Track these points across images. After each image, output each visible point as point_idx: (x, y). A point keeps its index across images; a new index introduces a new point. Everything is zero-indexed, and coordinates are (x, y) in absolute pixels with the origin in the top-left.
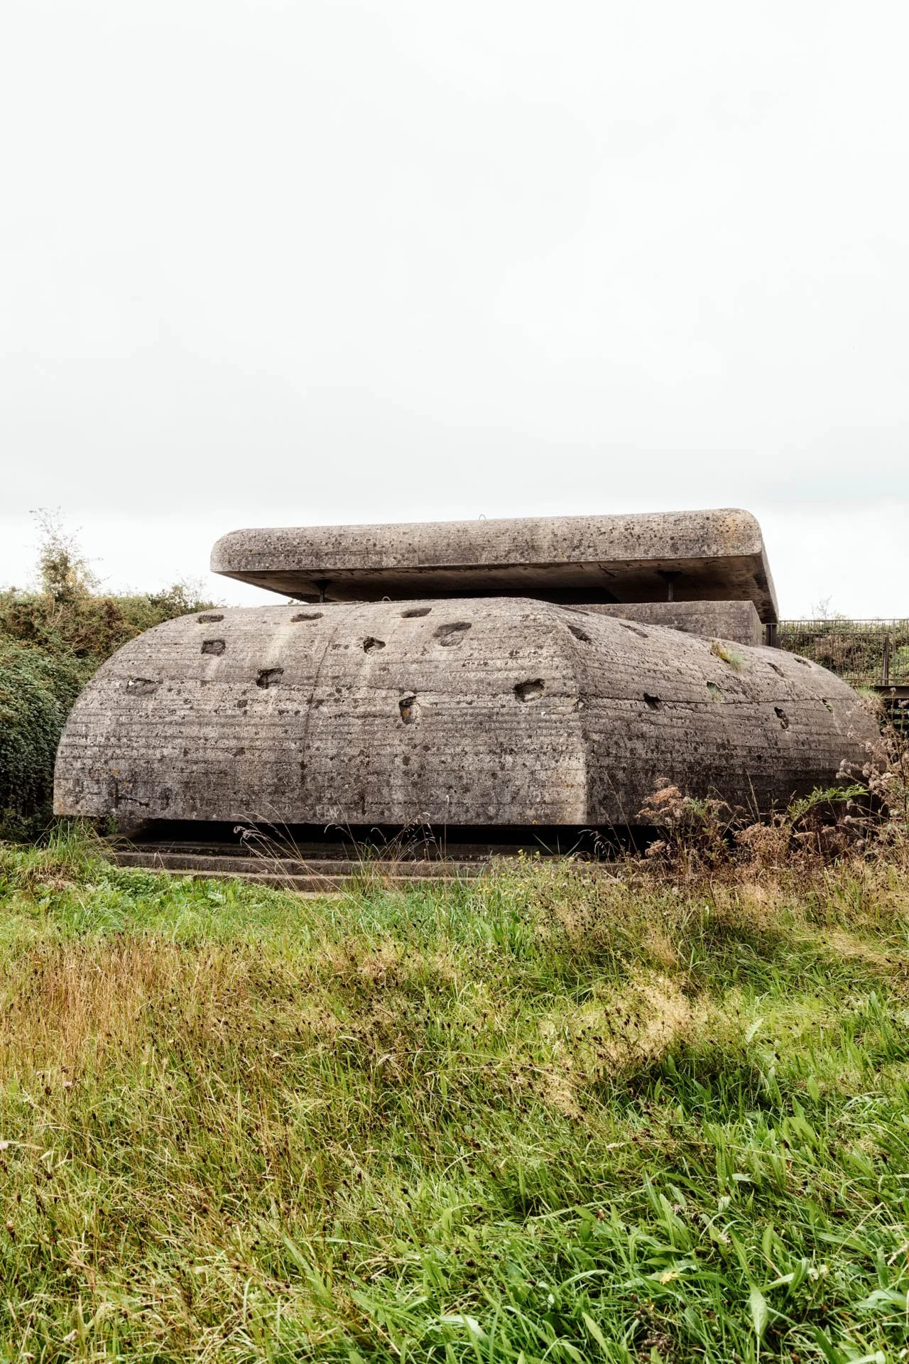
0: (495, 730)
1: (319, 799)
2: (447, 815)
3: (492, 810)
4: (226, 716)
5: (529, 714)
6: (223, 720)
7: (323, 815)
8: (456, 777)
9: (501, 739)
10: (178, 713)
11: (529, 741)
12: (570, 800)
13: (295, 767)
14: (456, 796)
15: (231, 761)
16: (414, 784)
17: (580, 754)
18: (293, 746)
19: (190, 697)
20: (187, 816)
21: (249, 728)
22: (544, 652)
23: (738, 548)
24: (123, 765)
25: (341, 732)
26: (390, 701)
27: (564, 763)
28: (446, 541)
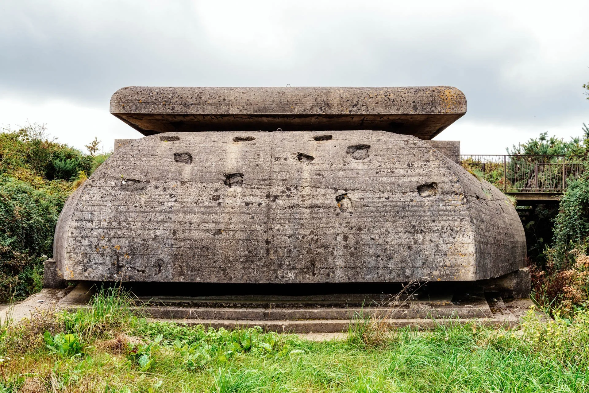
0: (408, 217)
1: (280, 266)
2: (376, 276)
3: (408, 272)
4: (205, 207)
5: (431, 206)
6: (202, 210)
7: (283, 277)
8: (382, 249)
9: (413, 223)
10: (166, 204)
11: (433, 224)
12: (464, 264)
13: (262, 244)
14: (382, 262)
15: (212, 239)
16: (352, 255)
17: (470, 233)
18: (259, 228)
19: (175, 193)
20: (176, 280)
21: (223, 215)
22: (431, 164)
23: (453, 109)
24: (124, 242)
25: (295, 218)
26: (328, 197)
27: (459, 239)
28: (272, 98)
